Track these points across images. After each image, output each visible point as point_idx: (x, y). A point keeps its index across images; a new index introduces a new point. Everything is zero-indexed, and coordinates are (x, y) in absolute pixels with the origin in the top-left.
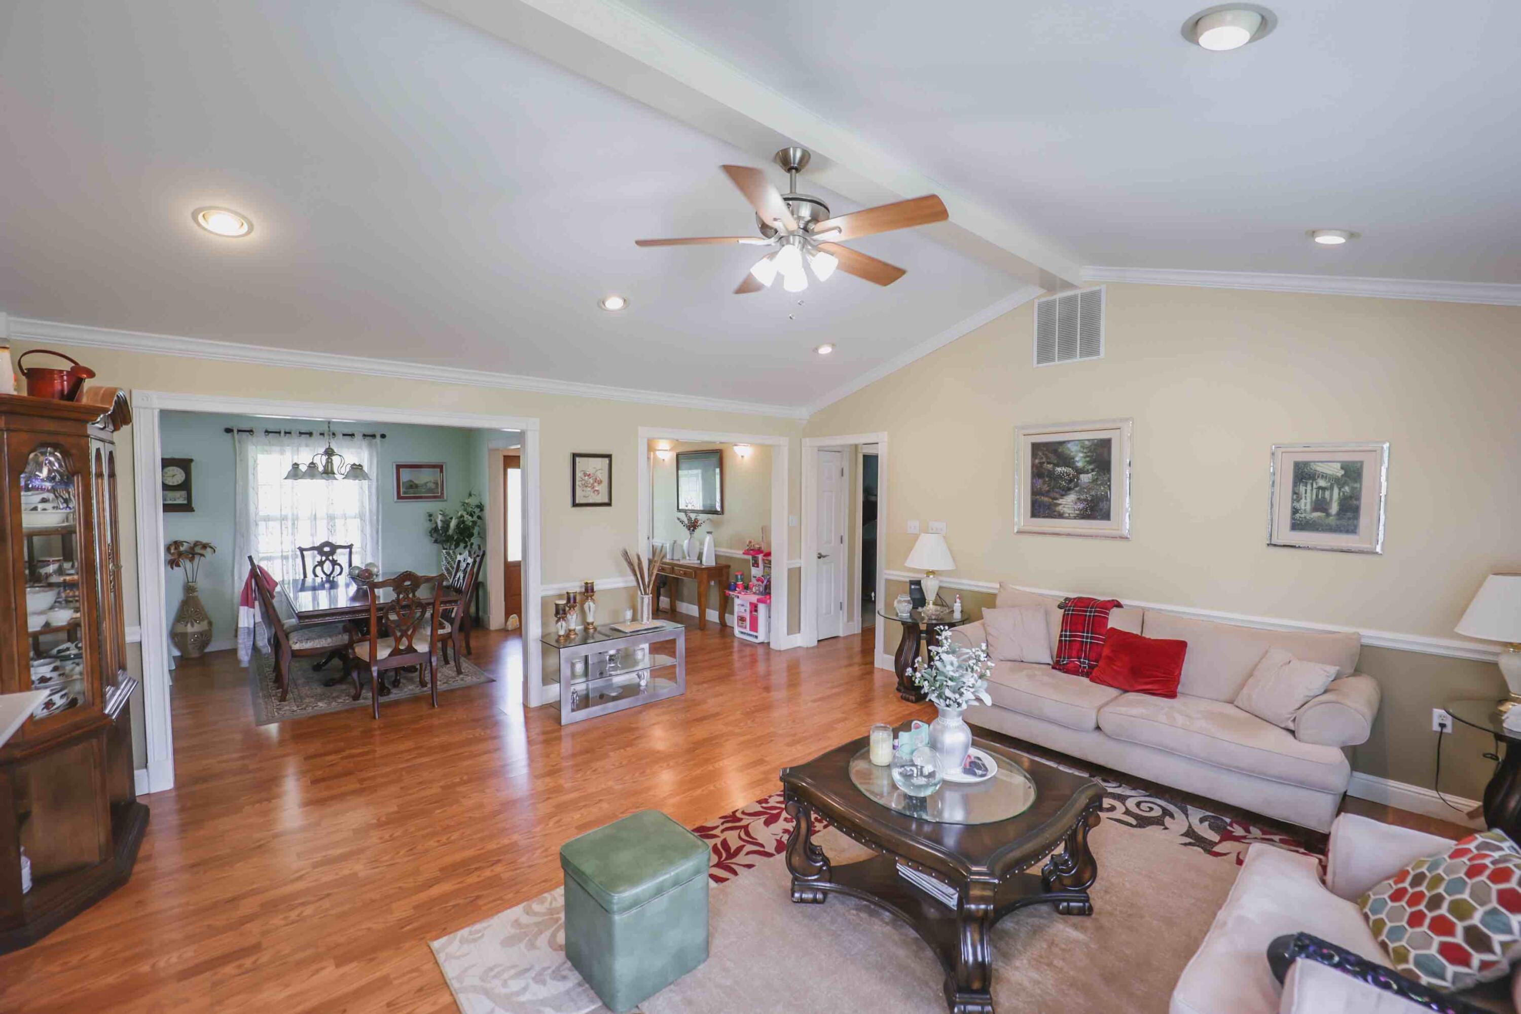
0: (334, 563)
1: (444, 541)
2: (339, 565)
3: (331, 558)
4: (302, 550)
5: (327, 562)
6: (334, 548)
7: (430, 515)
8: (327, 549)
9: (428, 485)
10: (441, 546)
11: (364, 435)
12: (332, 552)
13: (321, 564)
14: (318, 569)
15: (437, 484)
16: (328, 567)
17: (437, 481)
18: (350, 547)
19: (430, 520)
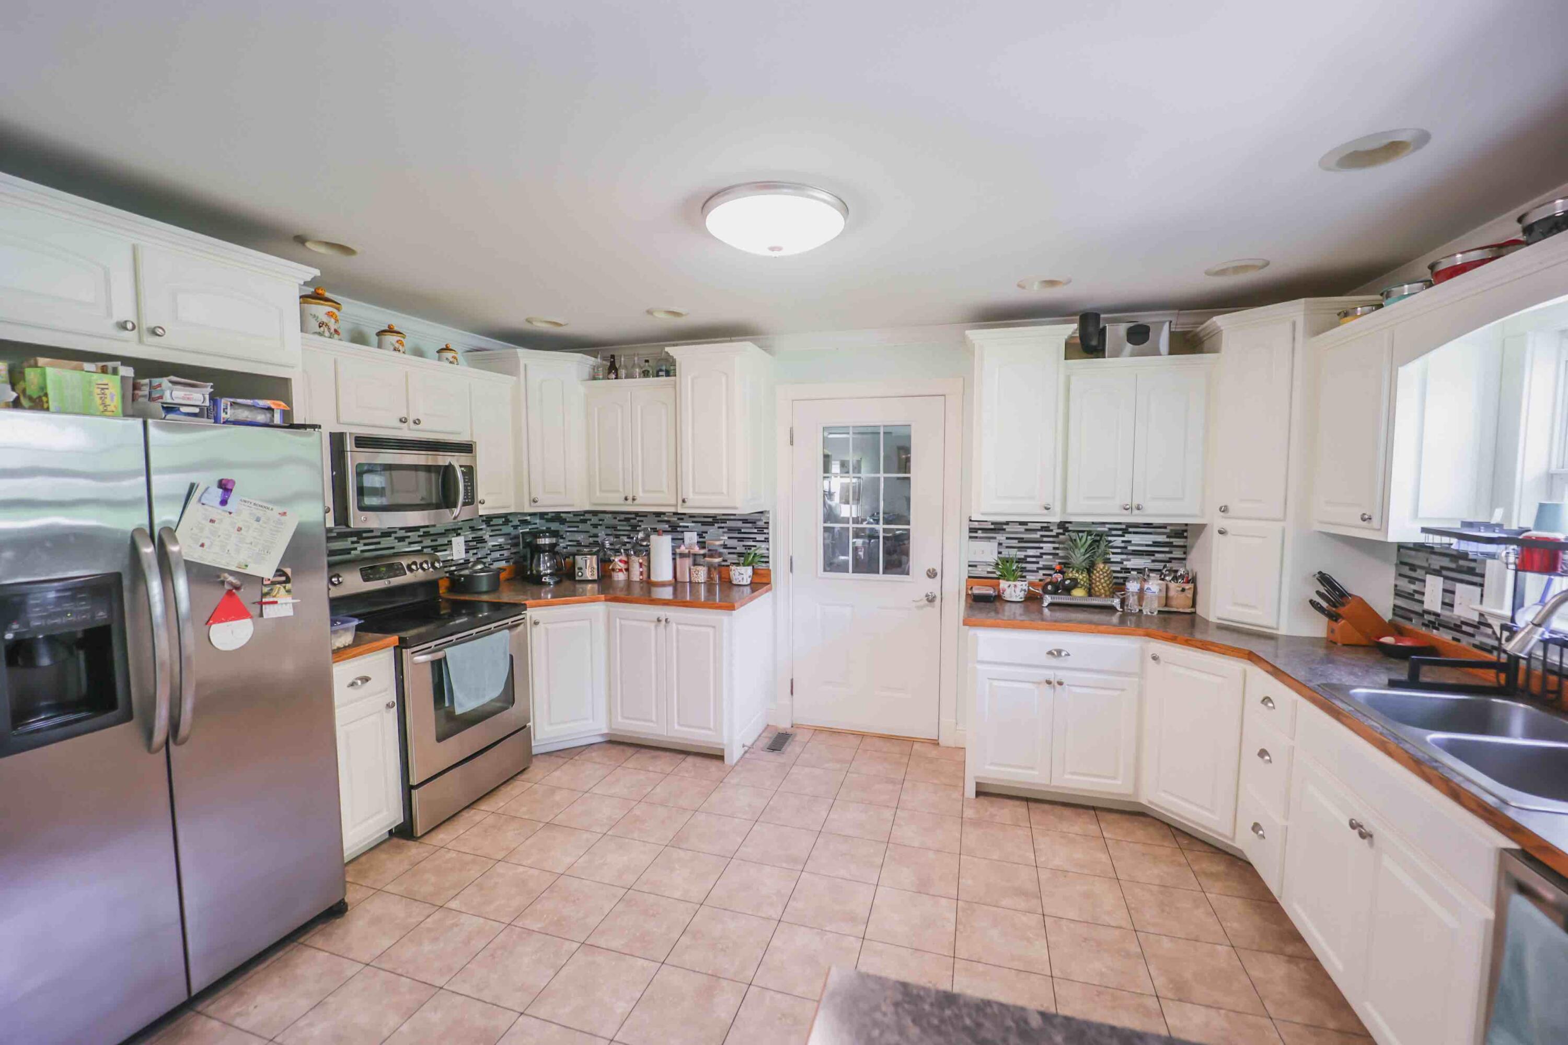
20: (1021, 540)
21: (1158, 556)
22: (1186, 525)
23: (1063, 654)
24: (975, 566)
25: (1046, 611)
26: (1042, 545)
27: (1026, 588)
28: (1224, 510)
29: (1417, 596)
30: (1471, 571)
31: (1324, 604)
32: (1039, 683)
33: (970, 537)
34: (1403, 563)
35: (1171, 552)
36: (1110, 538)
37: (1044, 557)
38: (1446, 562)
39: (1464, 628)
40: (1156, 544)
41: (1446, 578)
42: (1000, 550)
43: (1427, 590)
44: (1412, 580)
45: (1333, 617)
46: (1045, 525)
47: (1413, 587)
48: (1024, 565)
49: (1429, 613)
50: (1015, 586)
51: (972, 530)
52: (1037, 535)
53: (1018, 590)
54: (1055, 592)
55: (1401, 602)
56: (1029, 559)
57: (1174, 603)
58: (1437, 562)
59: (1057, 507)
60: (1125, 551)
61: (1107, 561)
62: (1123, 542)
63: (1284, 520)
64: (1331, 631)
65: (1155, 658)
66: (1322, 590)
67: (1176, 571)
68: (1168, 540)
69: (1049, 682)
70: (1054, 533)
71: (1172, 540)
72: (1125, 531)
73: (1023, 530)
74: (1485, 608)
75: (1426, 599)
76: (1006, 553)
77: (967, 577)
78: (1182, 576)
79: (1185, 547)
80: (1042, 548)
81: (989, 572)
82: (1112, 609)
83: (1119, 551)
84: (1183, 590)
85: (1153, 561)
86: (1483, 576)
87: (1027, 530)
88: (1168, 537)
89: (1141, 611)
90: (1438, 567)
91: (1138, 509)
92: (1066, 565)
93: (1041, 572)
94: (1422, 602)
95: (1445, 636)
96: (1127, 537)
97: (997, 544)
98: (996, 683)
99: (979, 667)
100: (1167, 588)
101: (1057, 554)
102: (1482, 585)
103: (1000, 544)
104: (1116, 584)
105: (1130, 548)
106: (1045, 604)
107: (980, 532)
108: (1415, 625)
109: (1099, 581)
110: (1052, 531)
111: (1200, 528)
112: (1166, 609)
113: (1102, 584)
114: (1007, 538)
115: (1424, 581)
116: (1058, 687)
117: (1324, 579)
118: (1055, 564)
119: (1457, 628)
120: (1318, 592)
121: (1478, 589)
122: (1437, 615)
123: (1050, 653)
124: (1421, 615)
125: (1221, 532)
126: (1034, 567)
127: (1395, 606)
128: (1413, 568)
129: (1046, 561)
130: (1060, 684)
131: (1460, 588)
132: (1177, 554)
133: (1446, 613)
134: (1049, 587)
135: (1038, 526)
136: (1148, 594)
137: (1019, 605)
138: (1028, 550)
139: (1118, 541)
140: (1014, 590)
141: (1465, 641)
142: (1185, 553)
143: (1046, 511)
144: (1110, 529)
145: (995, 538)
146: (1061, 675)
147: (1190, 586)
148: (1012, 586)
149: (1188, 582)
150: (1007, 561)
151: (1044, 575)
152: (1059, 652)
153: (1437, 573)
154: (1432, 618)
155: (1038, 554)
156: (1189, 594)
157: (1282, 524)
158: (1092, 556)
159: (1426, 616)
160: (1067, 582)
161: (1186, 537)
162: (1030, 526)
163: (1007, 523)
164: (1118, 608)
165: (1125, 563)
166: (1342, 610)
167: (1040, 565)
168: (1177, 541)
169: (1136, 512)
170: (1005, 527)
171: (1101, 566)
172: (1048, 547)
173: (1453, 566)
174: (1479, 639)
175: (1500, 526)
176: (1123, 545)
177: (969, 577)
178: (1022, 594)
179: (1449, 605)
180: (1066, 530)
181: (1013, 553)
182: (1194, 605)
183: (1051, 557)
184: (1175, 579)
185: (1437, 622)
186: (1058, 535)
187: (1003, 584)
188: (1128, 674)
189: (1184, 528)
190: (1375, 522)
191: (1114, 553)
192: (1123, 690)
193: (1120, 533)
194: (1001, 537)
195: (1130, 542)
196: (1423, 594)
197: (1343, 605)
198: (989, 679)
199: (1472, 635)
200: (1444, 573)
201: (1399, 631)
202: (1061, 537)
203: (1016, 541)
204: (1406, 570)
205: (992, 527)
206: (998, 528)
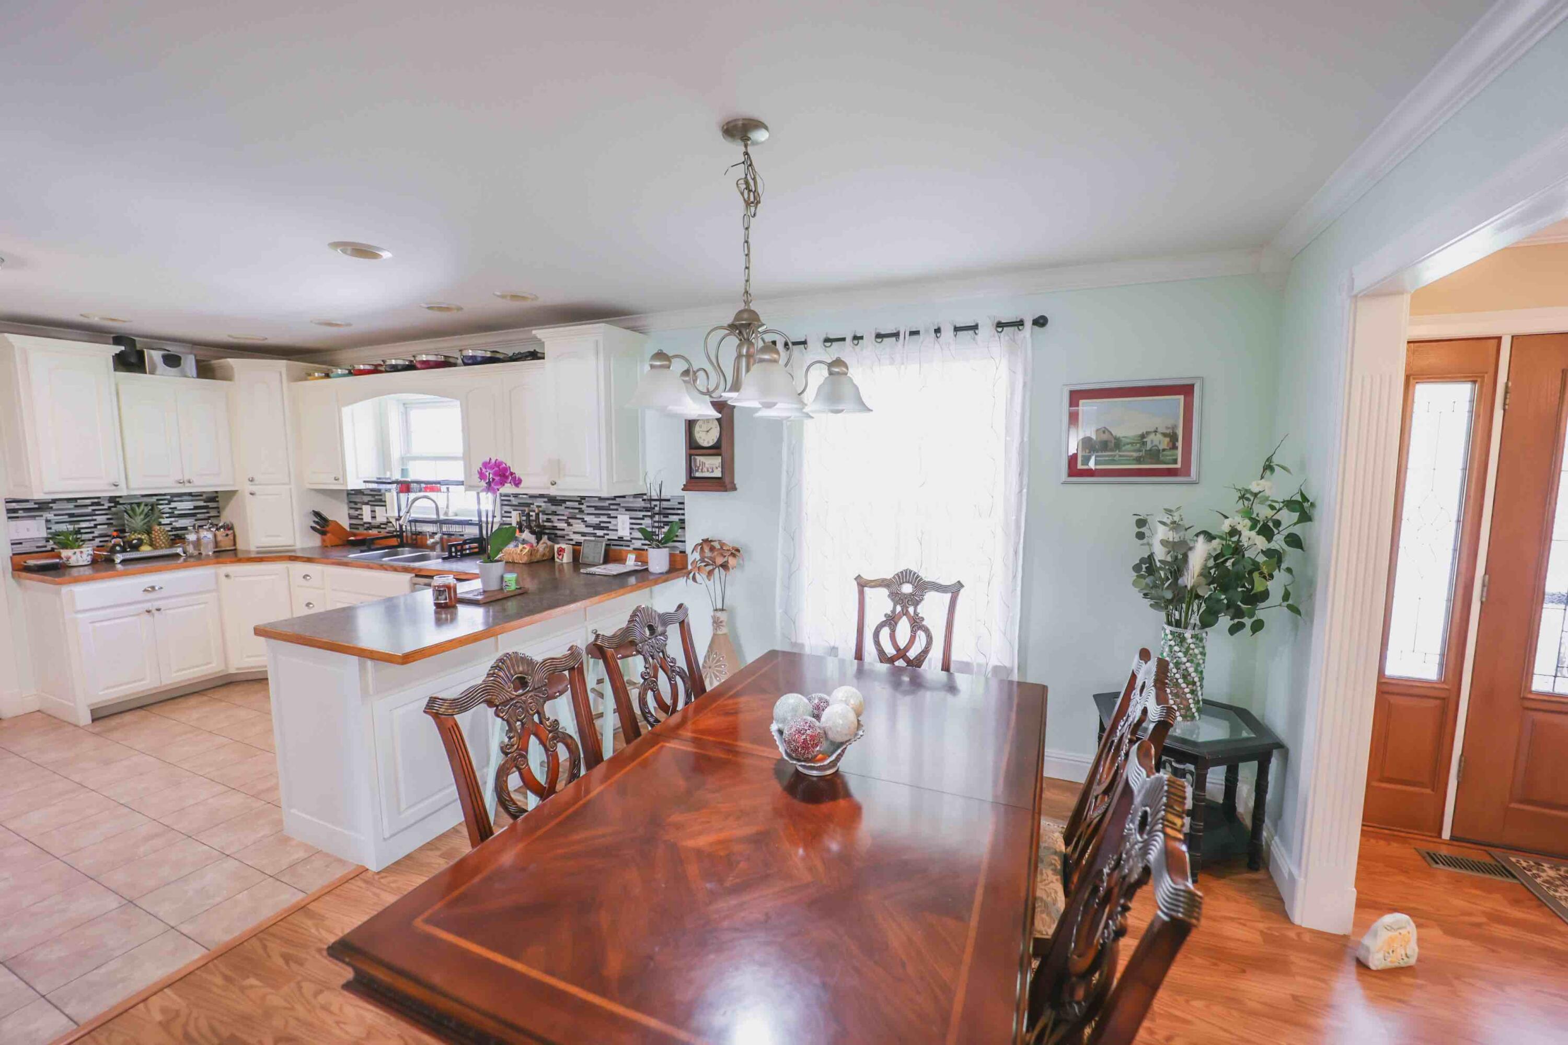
0: (917, 624)
1: (1170, 602)
2: (927, 631)
3: (911, 610)
4: (862, 584)
5: (904, 618)
6: (922, 586)
7: (1141, 523)
8: (907, 589)
9: (1148, 439)
10: (1163, 615)
11: (1000, 325)
12: (914, 598)
13: (891, 621)
14: (885, 633)
15: (1173, 437)
16: (903, 629)
17: (1174, 427)
18: (955, 590)
19: (1140, 536)
20: (71, 515)
21: (199, 516)
22: (217, 492)
23: (157, 588)
24: (21, 543)
25: (119, 567)
26: (94, 517)
27: (92, 553)
28: (252, 480)
29: (360, 517)
30: (381, 501)
31: (318, 527)
32: (138, 615)
33: (9, 518)
34: (351, 502)
35: (208, 513)
36: (159, 506)
37: (99, 527)
38: (370, 498)
39: (382, 526)
40: (196, 508)
41: (371, 505)
42: (49, 526)
43: (364, 513)
44: (357, 509)
45: (323, 533)
46: (96, 500)
47: (357, 513)
48: (79, 536)
49: (365, 523)
50: (81, 552)
51: (9, 511)
52: (89, 509)
53: (85, 556)
54: (124, 550)
55: (354, 522)
56: (82, 531)
57: (222, 544)
58: (366, 499)
59: (123, 484)
60: (172, 515)
61: (160, 524)
62: (170, 508)
63: (289, 483)
64: (323, 541)
65: (227, 576)
66: (317, 520)
67: (217, 525)
68: (205, 504)
69: (149, 612)
70: (106, 507)
71: (209, 504)
72: (170, 502)
73: (72, 507)
74: (388, 515)
75: (364, 517)
76: (56, 528)
77: (11, 555)
78: (221, 527)
79: (218, 508)
80: (95, 520)
81: (38, 547)
82: (177, 556)
83: (168, 515)
84: (227, 535)
85: (196, 520)
86: (385, 502)
87: (76, 506)
88: (205, 502)
89: (200, 554)
90: (366, 501)
91: (189, 482)
92: (124, 531)
93: (97, 540)
94: (362, 519)
95: (374, 532)
96: (173, 505)
97: (44, 521)
98: (98, 625)
99: (80, 616)
100: (215, 536)
101: (112, 524)
102: (385, 506)
103: (48, 521)
104: (172, 540)
105: (176, 512)
106: (118, 561)
107: (20, 512)
108: (361, 530)
109: (159, 539)
110: (103, 505)
111: (231, 494)
112: (216, 550)
113: (161, 540)
114: (55, 515)
115: (361, 509)
116: (156, 613)
117: (317, 514)
118: (111, 531)
119: (379, 527)
120: (314, 522)
121: (384, 508)
122: (369, 523)
123: (145, 590)
124: (362, 525)
125: (252, 494)
126: (90, 536)
127: (351, 524)
128: (356, 503)
129: (101, 529)
130: (158, 610)
131: (377, 508)
132: (213, 513)
133: (374, 522)
134: (118, 548)
135: (88, 502)
136: (204, 541)
137: (86, 568)
138: (81, 523)
139: (166, 508)
140: (80, 556)
141: (382, 531)
142: (219, 512)
143: (114, 488)
144: (158, 500)
145: (41, 516)
146: (157, 604)
147: (230, 532)
148: (78, 554)
149: (229, 529)
150: (58, 534)
151: (101, 542)
152: (153, 588)
153: (367, 504)
154: (368, 525)
155: (92, 525)
156: (231, 537)
157: (287, 487)
158: (149, 521)
159: (366, 525)
160: (135, 542)
161: (218, 501)
162: (80, 502)
163: (54, 501)
164: (182, 554)
165: (174, 524)
166: (327, 529)
167: (96, 534)
168: (211, 505)
169: (188, 484)
170: (51, 505)
171: (158, 527)
172: (101, 519)
173: (373, 499)
174: (388, 529)
175: (390, 478)
176: (170, 511)
177: (14, 554)
178: (89, 558)
179: (374, 517)
180: (118, 503)
181: (63, 527)
182: (235, 544)
183: (106, 526)
184: (217, 529)
185: (370, 527)
186: (110, 508)
187: (65, 553)
188: (208, 591)
189: (215, 495)
190: (341, 481)
191: (167, 517)
192: (206, 603)
193: (166, 502)
194: (50, 515)
195: (175, 508)
196: (362, 515)
197: (328, 526)
198: (91, 623)
199: (385, 528)
200: (371, 503)
201: (354, 535)
202: (113, 509)
203: (67, 517)
204: (353, 505)
205: (36, 506)
206: (43, 506)
